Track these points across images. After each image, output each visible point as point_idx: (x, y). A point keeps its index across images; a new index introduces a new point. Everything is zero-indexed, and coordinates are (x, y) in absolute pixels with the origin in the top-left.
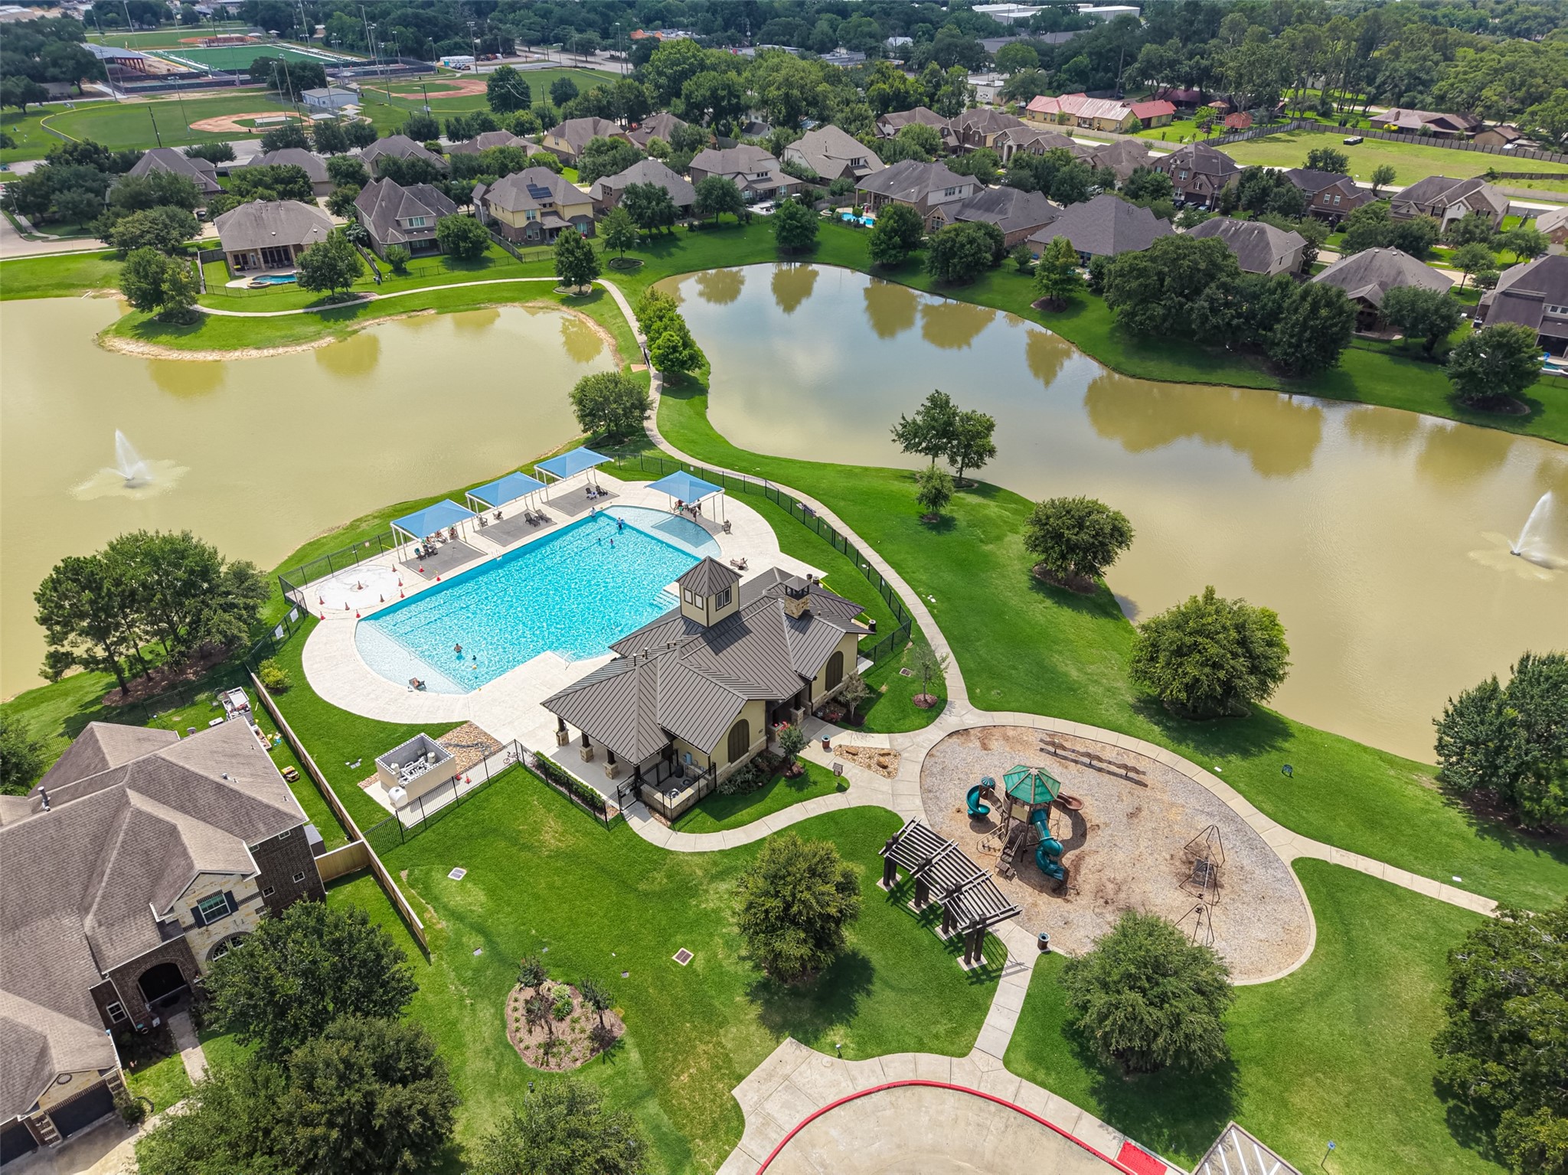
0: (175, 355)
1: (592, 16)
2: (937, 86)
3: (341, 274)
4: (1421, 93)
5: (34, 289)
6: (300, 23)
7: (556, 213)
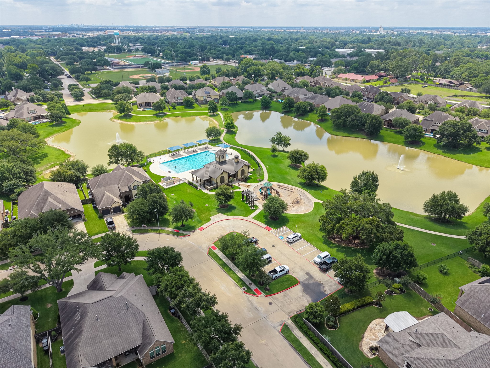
0: (126, 123)
1: (231, 52)
2: (313, 71)
3: (161, 108)
4: (448, 75)
5: (97, 110)
6: (156, 53)
7: (210, 97)
